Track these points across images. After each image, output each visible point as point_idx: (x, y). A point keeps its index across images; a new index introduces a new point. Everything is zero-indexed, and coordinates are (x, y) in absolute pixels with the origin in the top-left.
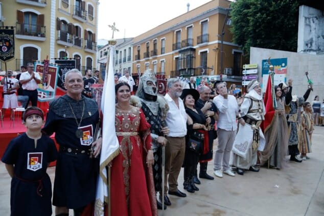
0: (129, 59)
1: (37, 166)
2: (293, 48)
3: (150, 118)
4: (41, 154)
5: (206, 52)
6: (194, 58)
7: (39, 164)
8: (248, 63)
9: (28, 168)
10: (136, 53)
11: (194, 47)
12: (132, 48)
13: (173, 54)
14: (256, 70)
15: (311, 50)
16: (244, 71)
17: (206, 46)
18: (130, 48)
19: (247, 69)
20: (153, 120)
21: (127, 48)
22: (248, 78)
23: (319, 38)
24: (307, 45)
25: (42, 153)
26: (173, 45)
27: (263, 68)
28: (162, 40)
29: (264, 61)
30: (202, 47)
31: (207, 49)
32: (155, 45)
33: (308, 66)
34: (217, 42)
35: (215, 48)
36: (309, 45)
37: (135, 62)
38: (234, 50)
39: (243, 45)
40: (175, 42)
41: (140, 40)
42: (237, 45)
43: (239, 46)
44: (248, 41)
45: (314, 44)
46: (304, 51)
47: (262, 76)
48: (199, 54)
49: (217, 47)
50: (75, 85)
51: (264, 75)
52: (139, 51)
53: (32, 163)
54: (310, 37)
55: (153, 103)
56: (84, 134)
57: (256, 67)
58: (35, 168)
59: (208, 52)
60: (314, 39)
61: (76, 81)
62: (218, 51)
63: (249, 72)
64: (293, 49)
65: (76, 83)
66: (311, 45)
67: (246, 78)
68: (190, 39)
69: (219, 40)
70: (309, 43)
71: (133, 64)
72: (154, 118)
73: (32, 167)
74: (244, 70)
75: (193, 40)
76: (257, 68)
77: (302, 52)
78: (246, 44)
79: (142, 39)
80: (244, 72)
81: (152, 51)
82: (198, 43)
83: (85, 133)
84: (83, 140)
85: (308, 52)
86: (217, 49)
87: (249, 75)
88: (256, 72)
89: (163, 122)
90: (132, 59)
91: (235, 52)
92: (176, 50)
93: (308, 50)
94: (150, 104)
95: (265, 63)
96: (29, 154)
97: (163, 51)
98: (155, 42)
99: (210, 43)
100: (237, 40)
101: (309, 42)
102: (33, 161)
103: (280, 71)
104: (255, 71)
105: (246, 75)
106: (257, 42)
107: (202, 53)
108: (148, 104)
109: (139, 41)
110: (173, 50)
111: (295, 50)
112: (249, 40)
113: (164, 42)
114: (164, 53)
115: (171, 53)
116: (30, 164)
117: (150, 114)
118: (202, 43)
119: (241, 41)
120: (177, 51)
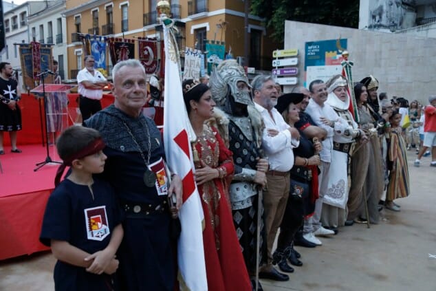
0: (60, 40)
1: (103, 232)
2: (353, 22)
3: (241, 145)
4: (103, 209)
5: (205, 28)
6: (183, 40)
7: (104, 226)
8: (281, 47)
9: (89, 237)
10: (74, 30)
11: (184, 20)
12: (64, 20)
13: (144, 32)
14: (296, 59)
15: (380, 26)
16: (274, 61)
17: (204, 19)
18: (60, 20)
19: (280, 58)
20: (246, 147)
21: (54, 20)
22: (282, 72)
23: (392, 6)
24: (374, 17)
25: (104, 207)
26: (144, 15)
27: (306, 55)
28: (123, 6)
29: (308, 44)
30: (196, 21)
31: (206, 24)
32: (109, 14)
33: (380, 52)
34: (223, 11)
35: (221, 23)
36: (377, 18)
37: (72, 45)
38: (251, 26)
39: (269, 17)
40: (147, 11)
41: (80, 6)
42: (257, 18)
43: (261, 20)
44: (280, 11)
45: (384, 16)
46: (370, 27)
47: (306, 69)
48: (192, 32)
49: (224, 20)
50: (135, 93)
51: (308, 68)
52: (78, 26)
53: (94, 227)
54: (379, 5)
55: (244, 119)
56: (159, 176)
57: (296, 54)
58: (100, 234)
59: (208, 29)
60: (385, 8)
61: (136, 84)
62: (225, 27)
63: (283, 63)
64: (352, 24)
65: (138, 88)
66: (380, 17)
67: (279, 72)
68: (175, 6)
69: (227, 7)
70: (376, 14)
71: (68, 48)
72: (248, 144)
73: (95, 234)
74: (275, 59)
75: (180, 7)
76: (298, 56)
77: (367, 29)
78: (275, 15)
79: (84, 4)
80: (275, 63)
81: (103, 27)
82: (190, 14)
83: (160, 173)
84: (159, 185)
85: (376, 30)
86: (224, 23)
87: (283, 67)
88: (295, 63)
89: (261, 151)
90: (65, 40)
91: (252, 30)
92: (150, 24)
93: (375, 26)
94: (241, 122)
95: (310, 48)
96: (86, 211)
97: (125, 28)
98: (110, 10)
99: (210, 14)
100: (259, 8)
101: (378, 12)
102: (94, 224)
103: (336, 60)
104: (293, 61)
105: (279, 67)
106: (294, 11)
107: (196, 30)
108: (238, 121)
109: (76, 7)
110: (145, 25)
111: (356, 26)
112: (281, 8)
113: (126, 9)
114: (127, 30)
115: (141, 30)
116: (91, 229)
117: (241, 137)
118: (197, 12)
119: (266, 11)
120: (153, 26)
